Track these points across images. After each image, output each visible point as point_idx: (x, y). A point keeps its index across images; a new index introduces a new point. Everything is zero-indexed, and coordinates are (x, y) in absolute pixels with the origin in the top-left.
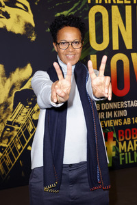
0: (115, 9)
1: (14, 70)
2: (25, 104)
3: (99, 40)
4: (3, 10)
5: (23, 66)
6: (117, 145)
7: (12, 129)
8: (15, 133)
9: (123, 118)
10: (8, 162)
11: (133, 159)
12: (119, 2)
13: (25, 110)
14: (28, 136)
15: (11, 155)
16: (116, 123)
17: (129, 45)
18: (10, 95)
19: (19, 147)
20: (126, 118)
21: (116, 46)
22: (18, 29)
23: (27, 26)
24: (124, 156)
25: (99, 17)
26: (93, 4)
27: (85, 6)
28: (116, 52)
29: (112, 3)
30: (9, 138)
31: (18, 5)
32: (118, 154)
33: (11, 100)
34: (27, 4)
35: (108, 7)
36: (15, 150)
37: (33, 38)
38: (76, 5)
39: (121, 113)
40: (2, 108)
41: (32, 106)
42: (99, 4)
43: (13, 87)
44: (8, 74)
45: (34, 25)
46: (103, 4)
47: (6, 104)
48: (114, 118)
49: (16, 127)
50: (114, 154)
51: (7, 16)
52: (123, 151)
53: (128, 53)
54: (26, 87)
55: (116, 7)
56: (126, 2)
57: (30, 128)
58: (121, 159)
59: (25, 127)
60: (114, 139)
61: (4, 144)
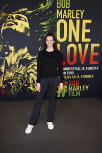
0: (71, 22)
1: (19, 50)
2: (24, 66)
3: (62, 37)
4: (15, 21)
5: (23, 48)
6: (68, 87)
7: (18, 76)
8: (19, 78)
9: (72, 75)
10: (16, 90)
11: (75, 94)
12: (73, 18)
13: (24, 68)
14: (25, 80)
15: (17, 87)
16: (68, 77)
17: (77, 40)
18: (17, 61)
19: (21, 84)
20: (73, 75)
21: (70, 40)
22: (22, 30)
23: (26, 29)
24: (71, 93)
25: (62, 25)
26: (59, 18)
27: (55, 20)
28: (70, 43)
29: (69, 18)
30: (16, 80)
31: (22, 19)
32: (68, 92)
33: (18, 63)
34: (26, 18)
35: (67, 20)
36: (19, 85)
37: (29, 35)
38: (50, 19)
39: (71, 73)
40: (13, 66)
41: (27, 66)
42: (62, 19)
43: (18, 57)
44: (16, 51)
45: (29, 28)
46: (65, 18)
47: (15, 65)
48: (67, 75)
49: (19, 75)
50: (66, 91)
51: (16, 24)
52: (71, 91)
53: (76, 44)
54: (25, 57)
55: (72, 20)
56: (77, 18)
57: (26, 76)
58: (69, 94)
59: (23, 76)
60: (67, 85)
61: (14, 82)
